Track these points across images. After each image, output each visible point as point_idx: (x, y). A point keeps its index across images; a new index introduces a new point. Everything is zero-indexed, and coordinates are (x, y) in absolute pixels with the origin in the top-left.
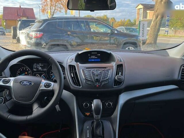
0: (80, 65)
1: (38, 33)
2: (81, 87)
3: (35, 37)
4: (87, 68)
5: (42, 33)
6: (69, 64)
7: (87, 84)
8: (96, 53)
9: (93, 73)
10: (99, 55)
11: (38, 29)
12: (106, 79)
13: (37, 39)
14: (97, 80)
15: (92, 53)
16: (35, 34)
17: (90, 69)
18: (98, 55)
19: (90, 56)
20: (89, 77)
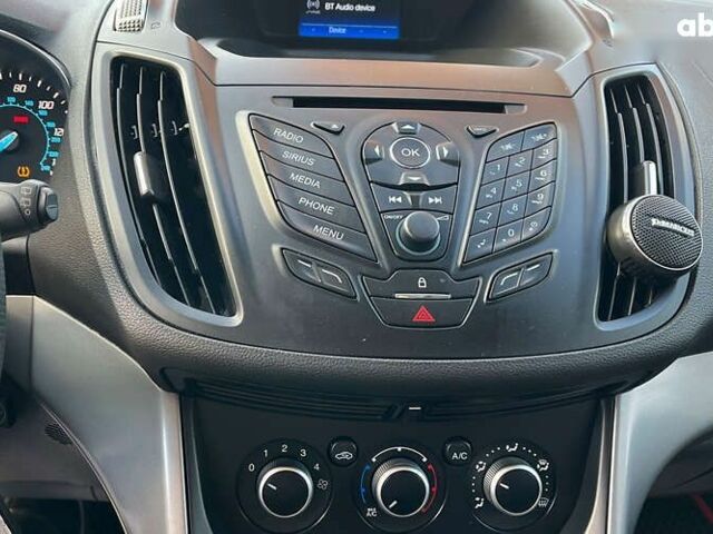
0: (229, 63)
2: (237, 320)
4: (300, 102)
6: (117, 51)
7: (302, 292)
9: (372, 160)
12: (513, 238)
14: (419, 244)
17: (332, 118)
20: (329, 210)
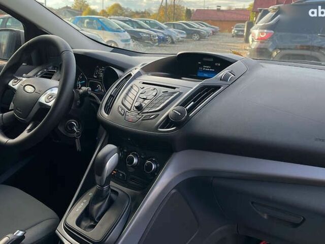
1: (265, 31)
3: (258, 39)
5: (272, 32)
8: (212, 60)
10: (219, 65)
11: (266, 24)
13: (261, 42)
15: (205, 59)
16: (259, 33)
18: (216, 64)
19: (201, 66)
